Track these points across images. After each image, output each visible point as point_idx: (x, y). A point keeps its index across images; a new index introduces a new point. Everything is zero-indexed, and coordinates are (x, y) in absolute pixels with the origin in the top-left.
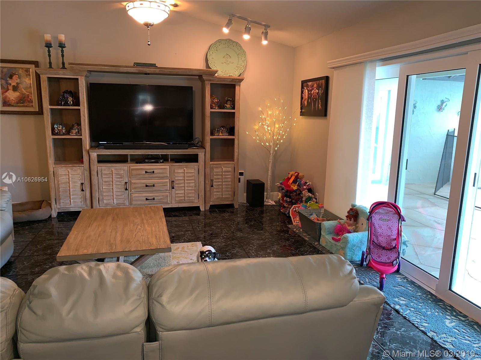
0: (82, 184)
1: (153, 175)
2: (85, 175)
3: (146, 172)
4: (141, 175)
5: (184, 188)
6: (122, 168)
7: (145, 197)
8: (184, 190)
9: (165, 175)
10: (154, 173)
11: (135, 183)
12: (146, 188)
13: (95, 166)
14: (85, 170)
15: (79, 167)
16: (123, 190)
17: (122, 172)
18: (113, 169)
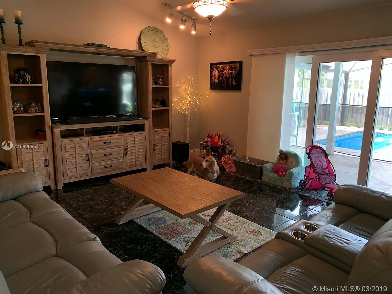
0: (46, 160)
1: (111, 145)
2: (49, 150)
3: (104, 143)
4: (100, 146)
5: (134, 154)
6: (84, 141)
7: (103, 165)
8: (135, 155)
9: (120, 144)
10: (111, 143)
11: (95, 154)
12: (105, 157)
13: (59, 141)
14: (48, 146)
15: (42, 144)
16: (85, 161)
17: (84, 145)
18: (75, 143)
